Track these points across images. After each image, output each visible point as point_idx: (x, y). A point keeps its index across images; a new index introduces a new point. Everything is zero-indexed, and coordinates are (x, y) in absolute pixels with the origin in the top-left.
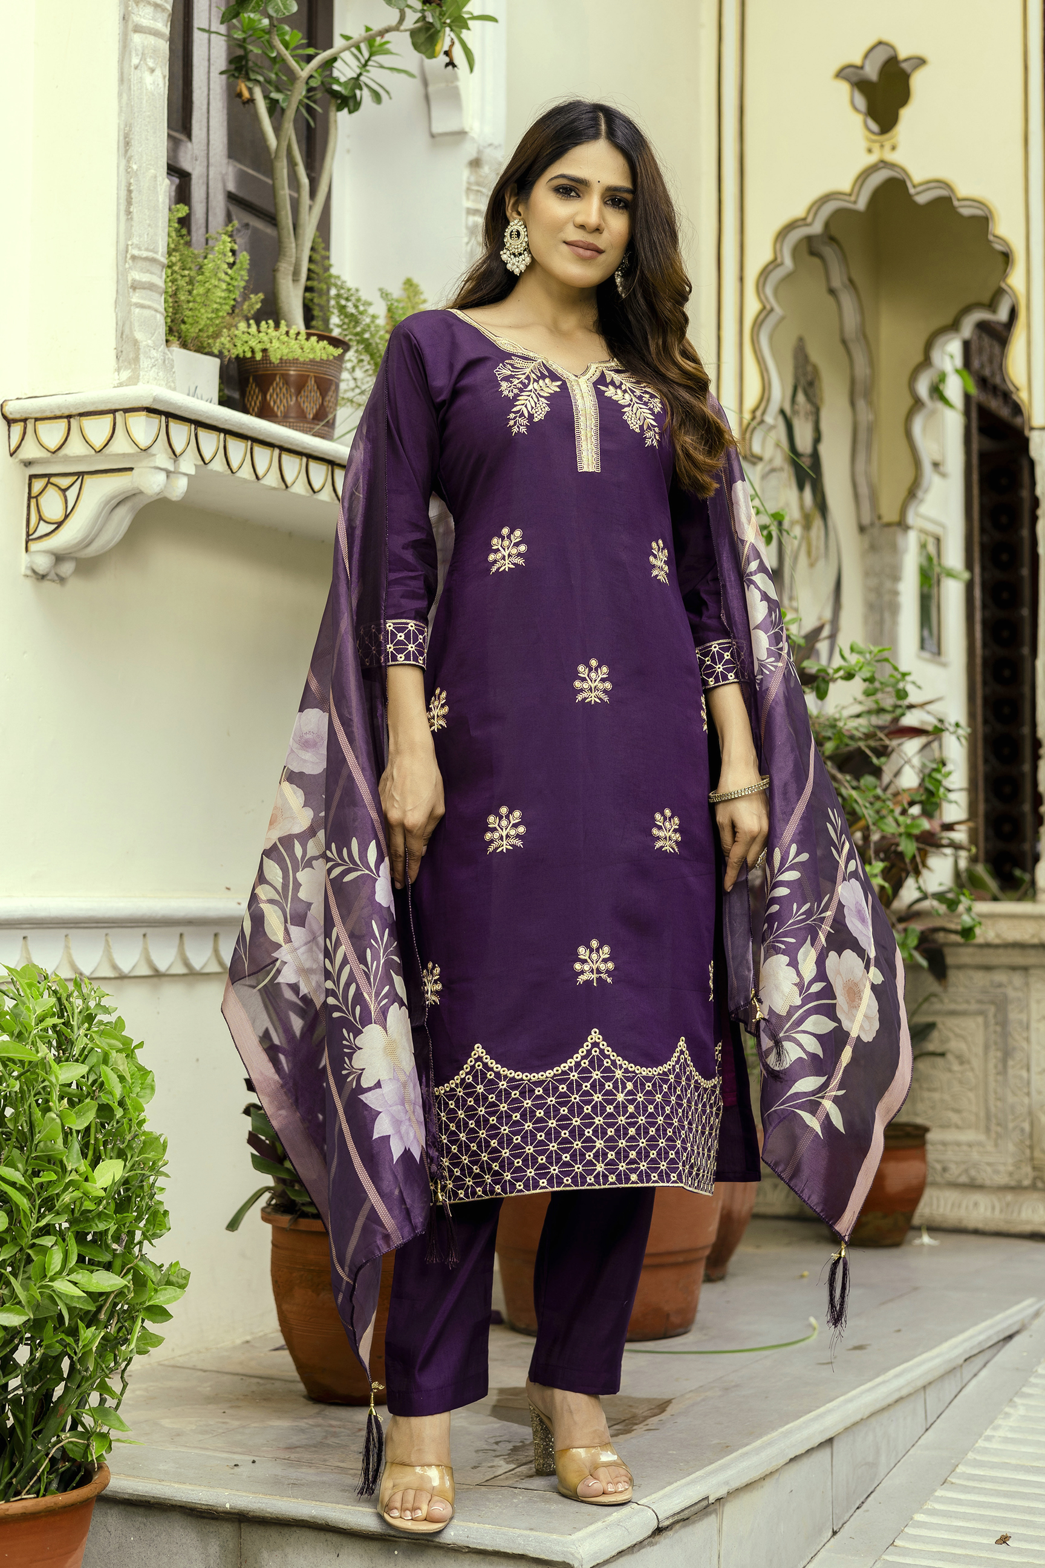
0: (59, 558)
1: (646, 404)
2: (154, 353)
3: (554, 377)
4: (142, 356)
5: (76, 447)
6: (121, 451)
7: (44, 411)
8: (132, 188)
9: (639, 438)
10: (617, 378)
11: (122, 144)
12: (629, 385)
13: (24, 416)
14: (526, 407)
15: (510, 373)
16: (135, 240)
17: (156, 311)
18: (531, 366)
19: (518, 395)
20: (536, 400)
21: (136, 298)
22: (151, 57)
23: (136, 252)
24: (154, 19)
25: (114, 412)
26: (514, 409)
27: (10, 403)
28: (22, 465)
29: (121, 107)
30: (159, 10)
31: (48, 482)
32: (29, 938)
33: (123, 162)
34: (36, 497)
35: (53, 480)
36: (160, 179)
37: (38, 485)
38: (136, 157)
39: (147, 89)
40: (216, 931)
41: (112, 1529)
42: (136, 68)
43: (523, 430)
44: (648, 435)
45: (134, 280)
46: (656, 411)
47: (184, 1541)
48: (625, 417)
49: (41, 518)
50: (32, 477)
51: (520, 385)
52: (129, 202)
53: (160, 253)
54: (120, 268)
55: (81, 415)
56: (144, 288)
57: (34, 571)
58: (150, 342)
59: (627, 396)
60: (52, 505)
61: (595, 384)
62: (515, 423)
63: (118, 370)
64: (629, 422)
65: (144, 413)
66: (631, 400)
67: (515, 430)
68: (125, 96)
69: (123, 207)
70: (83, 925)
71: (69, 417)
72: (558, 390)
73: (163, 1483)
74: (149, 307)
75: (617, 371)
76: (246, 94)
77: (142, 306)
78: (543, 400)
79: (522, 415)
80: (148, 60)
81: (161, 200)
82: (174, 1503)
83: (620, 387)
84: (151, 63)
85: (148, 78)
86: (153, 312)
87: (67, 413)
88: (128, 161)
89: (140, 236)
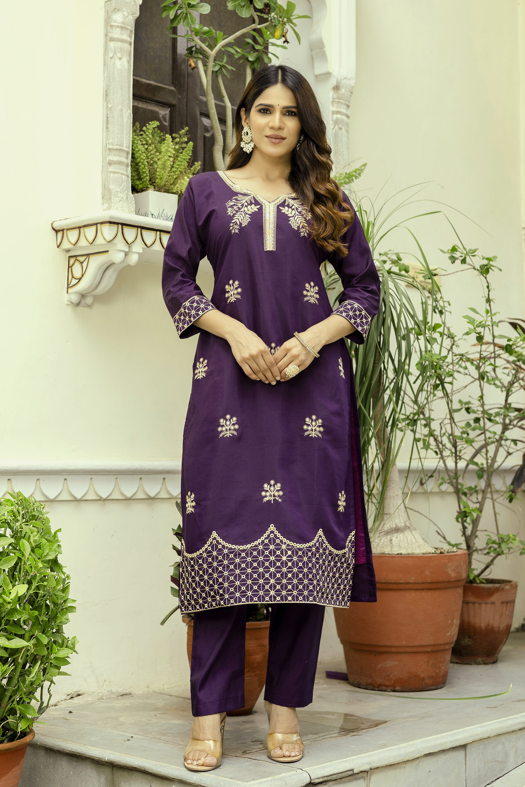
0: (83, 296)
1: (302, 215)
2: (120, 195)
3: (257, 203)
4: (112, 197)
5: (83, 242)
6: (101, 243)
7: (68, 226)
8: (109, 116)
9: (298, 232)
10: (291, 202)
11: (105, 95)
12: (296, 206)
13: (61, 228)
14: (238, 219)
15: (234, 203)
16: (110, 141)
17: (122, 174)
18: (247, 198)
19: (235, 214)
20: (244, 216)
21: (111, 168)
22: (119, 52)
23: (111, 147)
24: (122, 34)
25: (96, 224)
26: (233, 221)
27: (55, 222)
28: (65, 251)
29: (104, 78)
30: (124, 29)
31: (76, 259)
32: (68, 480)
33: (105, 104)
34: (71, 267)
35: (78, 258)
36: (124, 111)
37: (72, 261)
38: (111, 101)
39: (117, 68)
40: (164, 477)
41: (64, 768)
42: (112, 58)
43: (237, 231)
44: (301, 230)
45: (110, 160)
46: (308, 218)
47: (91, 775)
48: (290, 222)
49: (73, 277)
50: (70, 257)
51: (237, 209)
52: (107, 123)
53: (125, 146)
54: (104, 155)
55: (85, 226)
56: (116, 164)
57: (72, 303)
58: (118, 190)
59: (294, 212)
60: (77, 270)
61: (278, 207)
62: (233, 228)
63: (103, 204)
64: (292, 225)
65: (108, 224)
66: (295, 214)
67: (233, 231)
68: (106, 72)
69: (105, 126)
70: (100, 473)
71: (80, 228)
72: (257, 210)
73: (85, 746)
74: (118, 173)
75: (294, 199)
76: (193, 65)
77: (114, 173)
78: (248, 216)
79: (237, 224)
80: (118, 54)
81: (125, 120)
82: (86, 756)
83: (291, 207)
84: (119, 55)
85: (118, 63)
86: (121, 175)
87: (78, 226)
88: (107, 103)
89: (113, 139)
